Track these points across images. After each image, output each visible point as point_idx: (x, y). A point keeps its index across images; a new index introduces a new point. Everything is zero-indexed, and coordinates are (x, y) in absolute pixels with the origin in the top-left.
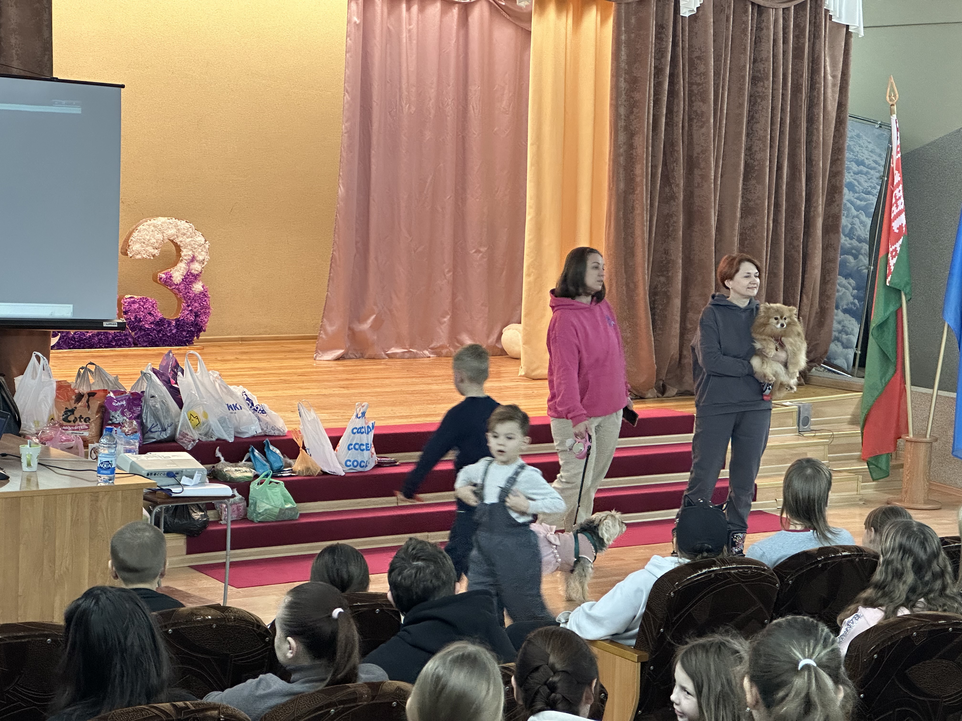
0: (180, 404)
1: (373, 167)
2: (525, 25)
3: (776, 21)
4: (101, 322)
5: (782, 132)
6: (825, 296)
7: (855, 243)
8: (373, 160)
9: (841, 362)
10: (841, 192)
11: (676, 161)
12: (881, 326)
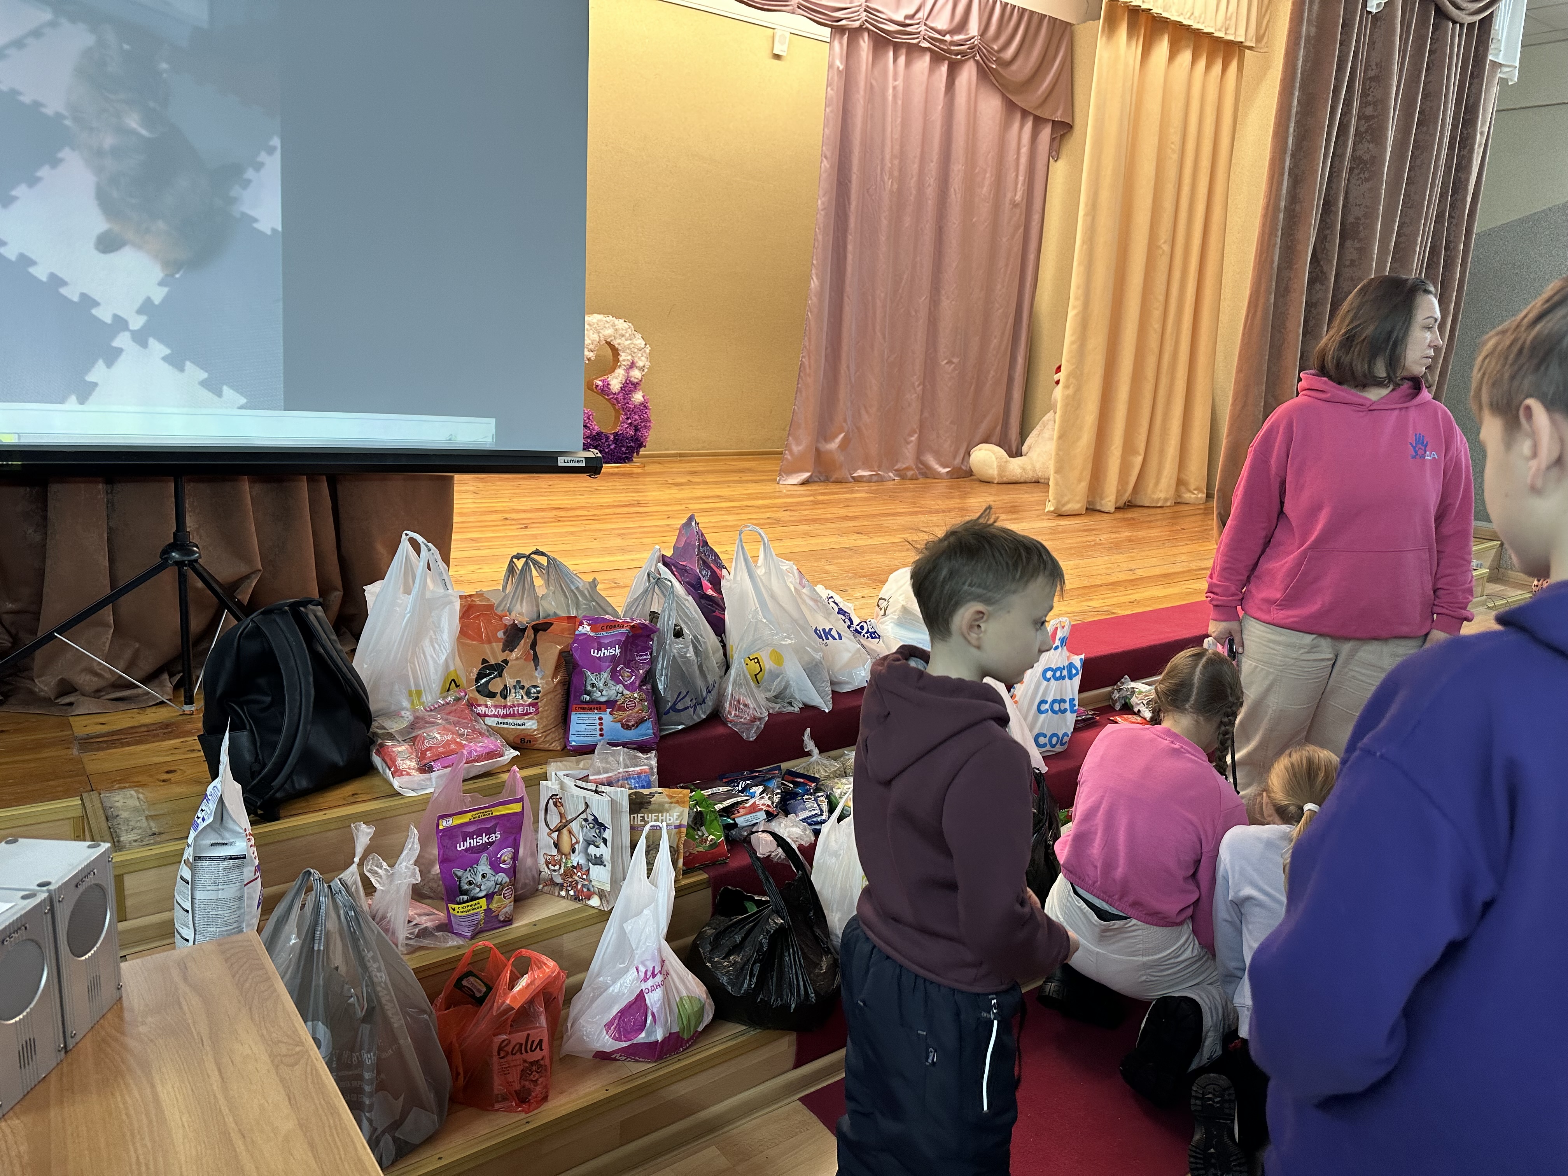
1: (849, 257)
3: (1451, 41)
8: (850, 248)
11: (1331, 226)
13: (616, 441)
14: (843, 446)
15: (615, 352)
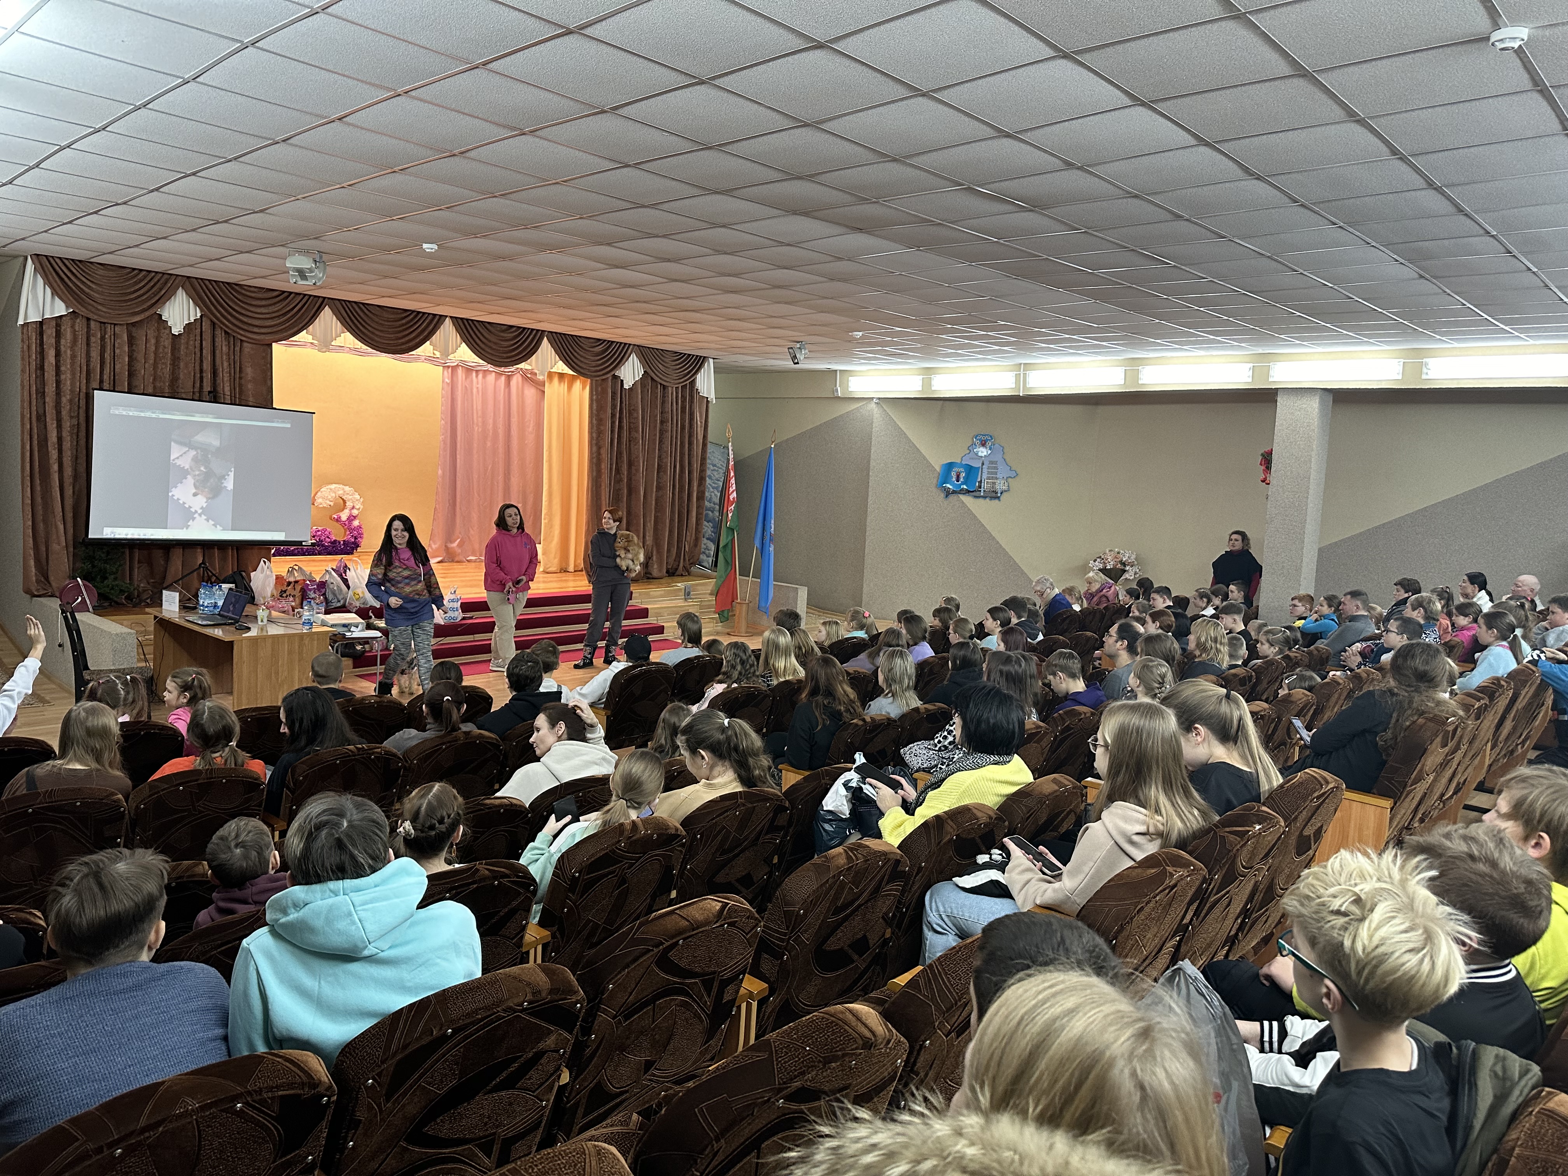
0: (348, 587)
1: (458, 460)
2: (542, 388)
3: (672, 393)
4: (301, 542)
5: (676, 449)
6: (698, 530)
7: (712, 505)
8: (458, 456)
9: (705, 564)
10: (705, 480)
11: (623, 462)
12: (725, 546)
13: (344, 544)
14: (460, 545)
15: (344, 502)
